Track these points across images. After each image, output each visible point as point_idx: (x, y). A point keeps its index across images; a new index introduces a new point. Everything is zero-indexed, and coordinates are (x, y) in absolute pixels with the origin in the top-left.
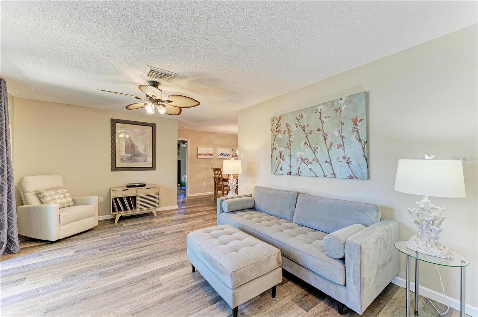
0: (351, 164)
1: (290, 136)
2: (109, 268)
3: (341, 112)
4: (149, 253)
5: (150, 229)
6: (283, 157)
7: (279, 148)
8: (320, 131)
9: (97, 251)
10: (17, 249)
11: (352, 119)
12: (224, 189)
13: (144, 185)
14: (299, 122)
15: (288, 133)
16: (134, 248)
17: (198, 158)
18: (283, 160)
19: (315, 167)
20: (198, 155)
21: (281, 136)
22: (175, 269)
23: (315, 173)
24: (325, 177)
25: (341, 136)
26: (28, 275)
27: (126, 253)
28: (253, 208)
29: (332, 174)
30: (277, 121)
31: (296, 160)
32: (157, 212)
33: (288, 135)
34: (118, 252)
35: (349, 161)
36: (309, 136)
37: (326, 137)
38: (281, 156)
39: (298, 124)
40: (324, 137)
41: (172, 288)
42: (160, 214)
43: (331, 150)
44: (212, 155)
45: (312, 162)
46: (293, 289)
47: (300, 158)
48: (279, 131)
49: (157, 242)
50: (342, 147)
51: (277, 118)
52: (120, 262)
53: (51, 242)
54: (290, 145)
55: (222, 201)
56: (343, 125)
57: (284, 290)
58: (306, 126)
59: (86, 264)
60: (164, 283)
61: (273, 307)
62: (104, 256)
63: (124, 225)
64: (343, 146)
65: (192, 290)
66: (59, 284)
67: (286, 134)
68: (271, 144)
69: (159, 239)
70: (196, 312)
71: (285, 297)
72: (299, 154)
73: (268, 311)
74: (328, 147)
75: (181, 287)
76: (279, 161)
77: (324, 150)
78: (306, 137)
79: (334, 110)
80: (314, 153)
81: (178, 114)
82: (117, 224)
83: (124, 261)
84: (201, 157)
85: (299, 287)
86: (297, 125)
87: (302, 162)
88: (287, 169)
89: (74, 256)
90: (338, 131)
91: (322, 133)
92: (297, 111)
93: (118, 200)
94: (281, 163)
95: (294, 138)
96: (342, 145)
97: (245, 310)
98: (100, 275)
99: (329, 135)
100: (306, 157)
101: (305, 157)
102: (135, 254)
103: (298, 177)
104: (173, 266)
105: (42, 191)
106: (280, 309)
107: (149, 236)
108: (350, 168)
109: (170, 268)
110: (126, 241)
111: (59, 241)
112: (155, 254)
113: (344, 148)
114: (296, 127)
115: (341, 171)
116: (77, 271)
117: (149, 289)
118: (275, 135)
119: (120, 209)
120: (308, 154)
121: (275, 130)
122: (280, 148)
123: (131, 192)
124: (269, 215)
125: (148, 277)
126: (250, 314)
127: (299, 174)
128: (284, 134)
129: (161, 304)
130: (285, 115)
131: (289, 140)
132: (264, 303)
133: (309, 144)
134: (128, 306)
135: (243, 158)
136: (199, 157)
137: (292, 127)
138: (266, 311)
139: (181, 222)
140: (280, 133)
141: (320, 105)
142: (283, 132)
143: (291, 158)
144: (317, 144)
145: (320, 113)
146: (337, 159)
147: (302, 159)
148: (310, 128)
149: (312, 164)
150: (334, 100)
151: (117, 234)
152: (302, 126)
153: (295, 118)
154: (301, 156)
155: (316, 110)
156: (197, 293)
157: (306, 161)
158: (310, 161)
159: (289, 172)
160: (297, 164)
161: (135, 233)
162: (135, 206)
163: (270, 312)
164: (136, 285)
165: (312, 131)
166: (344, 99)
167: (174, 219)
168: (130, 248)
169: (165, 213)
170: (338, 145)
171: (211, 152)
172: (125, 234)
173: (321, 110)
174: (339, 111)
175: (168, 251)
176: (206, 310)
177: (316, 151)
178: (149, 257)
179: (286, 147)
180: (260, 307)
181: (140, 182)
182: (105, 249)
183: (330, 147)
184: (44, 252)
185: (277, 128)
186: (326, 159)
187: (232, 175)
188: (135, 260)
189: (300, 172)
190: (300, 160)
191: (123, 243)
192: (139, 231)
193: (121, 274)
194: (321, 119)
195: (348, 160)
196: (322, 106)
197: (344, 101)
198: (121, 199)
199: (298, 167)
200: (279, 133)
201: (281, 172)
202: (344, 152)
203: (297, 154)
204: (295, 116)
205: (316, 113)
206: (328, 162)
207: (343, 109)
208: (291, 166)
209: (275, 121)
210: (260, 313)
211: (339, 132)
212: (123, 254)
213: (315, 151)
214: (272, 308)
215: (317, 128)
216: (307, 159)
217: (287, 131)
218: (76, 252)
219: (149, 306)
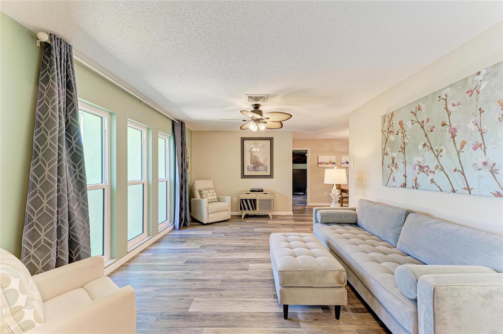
0: (497, 173)
1: (404, 137)
2: (224, 248)
3: (478, 93)
4: (252, 245)
5: (262, 228)
6: (396, 164)
7: (391, 153)
8: (446, 126)
9: (223, 235)
10: (189, 224)
11: (498, 102)
12: (343, 200)
13: (262, 191)
14: (416, 116)
15: (402, 133)
16: (245, 239)
17: (319, 167)
18: (396, 168)
19: (439, 177)
20: (318, 163)
21: (394, 138)
22: (263, 262)
23: (439, 187)
24: (453, 192)
25: (480, 130)
26: (187, 240)
27: (238, 241)
28: (355, 224)
29: (465, 188)
30: (389, 119)
31: (412, 168)
32: (272, 215)
33: (402, 135)
34: (234, 239)
35: (494, 168)
36: (430, 135)
37: (455, 134)
38: (393, 163)
39: (415, 119)
40: (452, 134)
41: (254, 274)
42: (275, 217)
43: (463, 152)
44: (335, 163)
45: (435, 171)
46: (368, 322)
47: (418, 165)
48: (391, 131)
49: (261, 238)
50: (481, 147)
51: (388, 116)
52: (231, 246)
53: (204, 224)
54: (405, 148)
55: (317, 210)
56: (482, 114)
57: (355, 318)
58: (425, 122)
59: (214, 242)
60: (251, 269)
61: (330, 326)
62: (225, 240)
63: (246, 222)
64: (483, 146)
65: (266, 282)
66: (197, 249)
67: (400, 135)
68: (382, 149)
69: (264, 237)
70: (260, 298)
71: (352, 324)
72: (416, 159)
73: (322, 327)
74: (459, 148)
75: (260, 276)
76: (392, 170)
77: (451, 153)
78: (426, 136)
79: (467, 92)
80: (437, 157)
81: (281, 128)
82: (243, 220)
83: (234, 246)
84: (322, 166)
85: (377, 324)
86: (413, 121)
87: (420, 170)
88: (400, 180)
89: (211, 235)
90: (474, 123)
91: (449, 128)
92: (414, 102)
93: (244, 201)
94: (393, 171)
95: (410, 138)
96: (481, 144)
97: (300, 315)
98: (218, 251)
99: (459, 131)
100: (426, 164)
101: (423, 164)
102: (243, 244)
103: (415, 190)
104: (263, 259)
105: (202, 190)
106: (337, 331)
107: (258, 233)
108: (496, 179)
109: (260, 260)
110: (242, 233)
111: (208, 224)
112: (255, 247)
113: (485, 148)
114: (413, 124)
115: (479, 184)
116: (208, 245)
117: (239, 269)
118: (386, 137)
119: (245, 209)
120: (428, 159)
121: (387, 130)
122: (393, 153)
123: (253, 196)
124: (371, 235)
125: (243, 261)
126: (303, 320)
127: (416, 186)
128: (397, 134)
129: (241, 282)
130: (398, 110)
131: (404, 142)
132: (322, 319)
133: (429, 146)
134: (222, 275)
135: (353, 166)
136: (319, 165)
137: (407, 125)
138: (320, 325)
139: (288, 227)
140: (392, 134)
141: (445, 88)
142: (395, 132)
143: (406, 165)
144: (441, 145)
145: (446, 100)
146: (472, 166)
147: (420, 167)
148: (431, 124)
149: (434, 173)
150: (467, 78)
151: (239, 227)
152: (420, 122)
153: (410, 112)
154: (419, 162)
155: (440, 97)
156: (268, 285)
157: (426, 169)
158: (432, 168)
159: (403, 184)
160: (414, 173)
161: (250, 229)
162: (256, 208)
163: (323, 328)
164: (233, 264)
165: (434, 127)
166: (484, 72)
167: (284, 224)
168: (242, 239)
169: (279, 217)
170: (475, 145)
171: (334, 160)
172: (244, 228)
173: (446, 96)
174: (475, 92)
175: (266, 248)
176: (268, 300)
177: (440, 155)
178: (250, 248)
179: (399, 152)
180: (316, 319)
181: (260, 188)
182: (228, 235)
183: (462, 147)
184: (199, 229)
185: (388, 129)
186: (455, 165)
187: (335, 185)
188: (240, 248)
189: (418, 183)
190: (417, 167)
191: (240, 234)
192: (253, 228)
193: (228, 254)
194: (446, 109)
195: (492, 168)
196: (449, 89)
197: (484, 76)
198: (246, 200)
199: (415, 177)
200: (390, 134)
201: (394, 184)
202: (485, 154)
203: (414, 159)
204: (410, 109)
205: (439, 101)
206: (459, 171)
207: (482, 87)
208: (405, 176)
209: (386, 120)
210: (313, 324)
211: (476, 124)
212: (236, 241)
213: (438, 155)
214: (328, 326)
215: (441, 122)
216: (428, 167)
217: (401, 131)
218: (213, 233)
219: (233, 280)
